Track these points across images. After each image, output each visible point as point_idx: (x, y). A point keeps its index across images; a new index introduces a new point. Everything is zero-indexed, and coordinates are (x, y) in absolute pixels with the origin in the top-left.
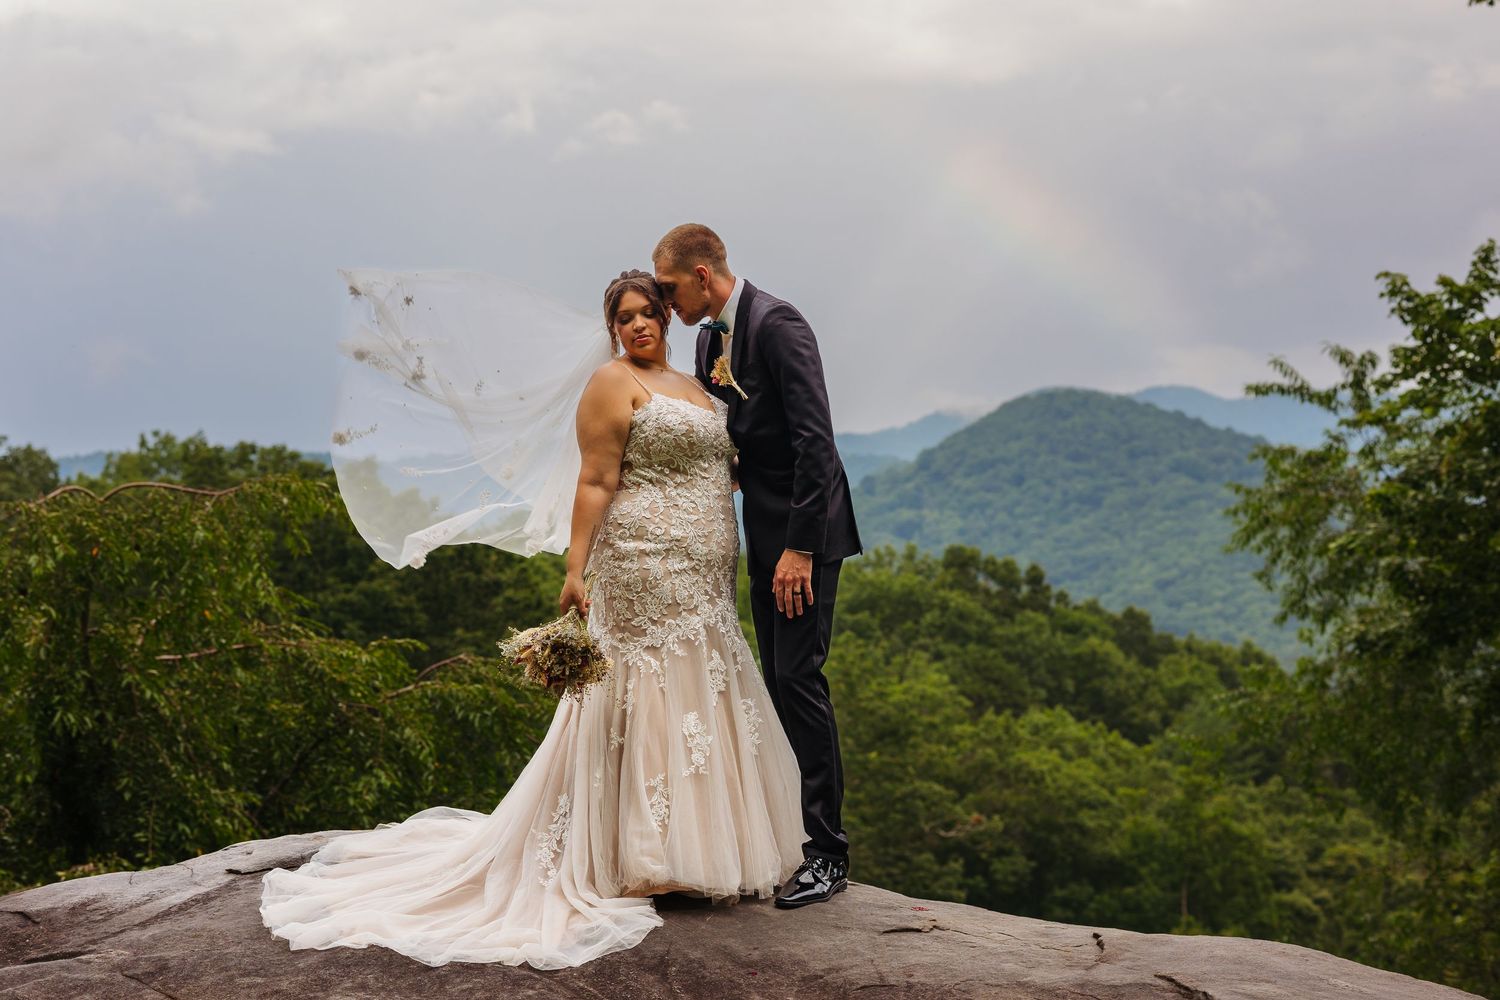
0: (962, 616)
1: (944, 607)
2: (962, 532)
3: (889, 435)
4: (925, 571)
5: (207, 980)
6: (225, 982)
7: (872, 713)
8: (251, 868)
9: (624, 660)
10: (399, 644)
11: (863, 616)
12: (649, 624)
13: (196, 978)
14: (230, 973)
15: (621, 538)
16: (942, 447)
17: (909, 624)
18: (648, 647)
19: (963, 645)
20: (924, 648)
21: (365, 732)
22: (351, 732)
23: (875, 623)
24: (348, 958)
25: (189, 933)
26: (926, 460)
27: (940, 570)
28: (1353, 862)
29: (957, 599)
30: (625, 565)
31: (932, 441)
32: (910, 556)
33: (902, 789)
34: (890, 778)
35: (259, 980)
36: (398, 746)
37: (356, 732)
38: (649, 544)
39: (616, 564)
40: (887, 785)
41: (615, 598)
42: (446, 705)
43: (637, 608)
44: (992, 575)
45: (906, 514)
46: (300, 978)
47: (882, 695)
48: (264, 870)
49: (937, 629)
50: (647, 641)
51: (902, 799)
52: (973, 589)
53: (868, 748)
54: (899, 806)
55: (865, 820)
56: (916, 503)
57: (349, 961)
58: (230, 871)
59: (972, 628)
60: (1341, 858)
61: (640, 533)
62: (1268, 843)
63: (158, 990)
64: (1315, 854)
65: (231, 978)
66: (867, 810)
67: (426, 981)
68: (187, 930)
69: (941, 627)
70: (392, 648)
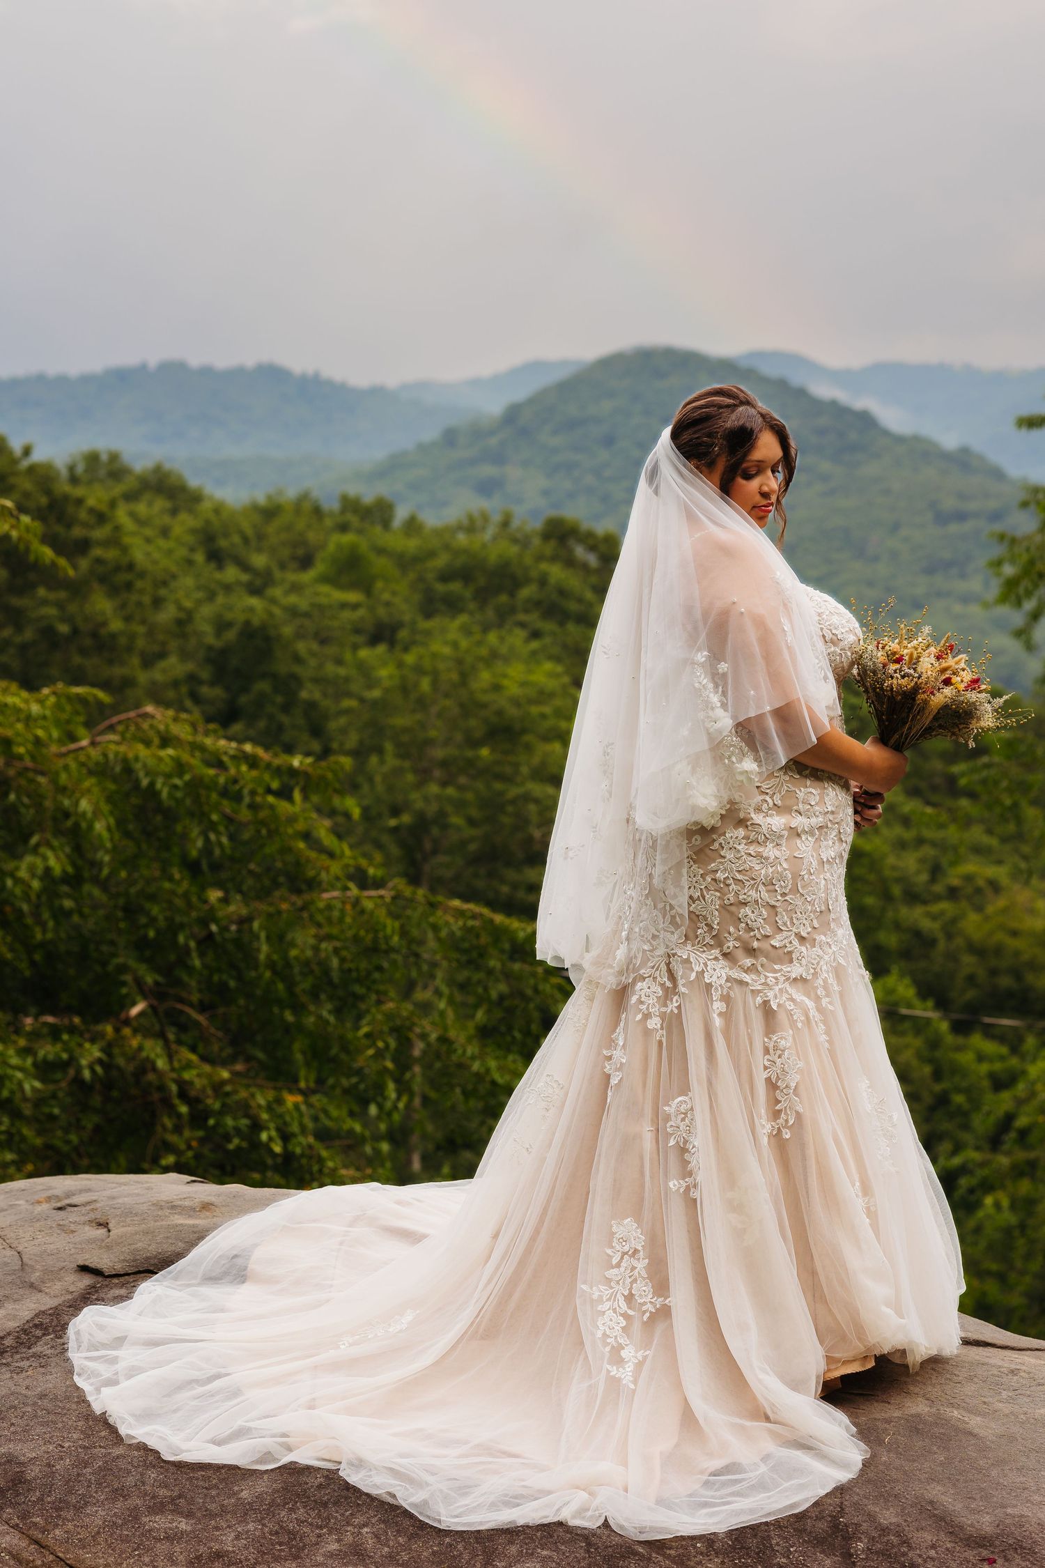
0: (562, 592)
1: (543, 581)
2: (546, 493)
3: (476, 383)
4: (523, 541)
5: (97, 1515)
6: (125, 1523)
7: (484, 706)
8: (119, 1268)
9: (759, 1000)
10: (78, 695)
11: (455, 587)
12: (796, 942)
13: (78, 1509)
14: (131, 1503)
15: (758, 810)
16: (531, 401)
17: (503, 598)
18: (795, 979)
19: (562, 624)
20: (522, 625)
21: (29, 796)
22: (12, 797)
23: (468, 594)
24: (320, 1486)
25: (46, 1403)
26: (512, 415)
27: (536, 541)
28: (981, 883)
29: (556, 572)
30: (770, 851)
31: (520, 393)
32: (505, 524)
33: (513, 792)
34: (501, 777)
35: (184, 1525)
36: (67, 815)
37: (18, 797)
38: (800, 818)
39: (752, 849)
40: (498, 786)
41: (745, 904)
42: (128, 770)
43: (783, 918)
44: (592, 548)
45: (488, 470)
46: (251, 1526)
47: (497, 688)
48: (139, 1272)
49: (533, 604)
50: (796, 970)
51: (513, 802)
52: (570, 562)
53: (475, 744)
54: (510, 809)
55: (472, 822)
56: (498, 458)
57: (324, 1495)
58: (84, 1269)
59: (573, 606)
60: (969, 878)
61: (788, 802)
62: (891, 860)
63: (15, 1527)
64: (936, 871)
65: (134, 1515)
66: (474, 813)
67: (460, 1547)
68: (42, 1396)
69: (538, 604)
70: (69, 698)
